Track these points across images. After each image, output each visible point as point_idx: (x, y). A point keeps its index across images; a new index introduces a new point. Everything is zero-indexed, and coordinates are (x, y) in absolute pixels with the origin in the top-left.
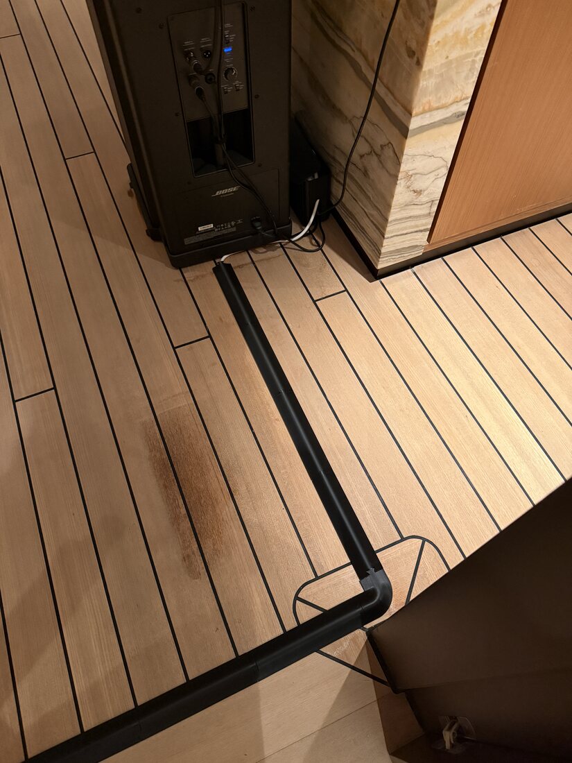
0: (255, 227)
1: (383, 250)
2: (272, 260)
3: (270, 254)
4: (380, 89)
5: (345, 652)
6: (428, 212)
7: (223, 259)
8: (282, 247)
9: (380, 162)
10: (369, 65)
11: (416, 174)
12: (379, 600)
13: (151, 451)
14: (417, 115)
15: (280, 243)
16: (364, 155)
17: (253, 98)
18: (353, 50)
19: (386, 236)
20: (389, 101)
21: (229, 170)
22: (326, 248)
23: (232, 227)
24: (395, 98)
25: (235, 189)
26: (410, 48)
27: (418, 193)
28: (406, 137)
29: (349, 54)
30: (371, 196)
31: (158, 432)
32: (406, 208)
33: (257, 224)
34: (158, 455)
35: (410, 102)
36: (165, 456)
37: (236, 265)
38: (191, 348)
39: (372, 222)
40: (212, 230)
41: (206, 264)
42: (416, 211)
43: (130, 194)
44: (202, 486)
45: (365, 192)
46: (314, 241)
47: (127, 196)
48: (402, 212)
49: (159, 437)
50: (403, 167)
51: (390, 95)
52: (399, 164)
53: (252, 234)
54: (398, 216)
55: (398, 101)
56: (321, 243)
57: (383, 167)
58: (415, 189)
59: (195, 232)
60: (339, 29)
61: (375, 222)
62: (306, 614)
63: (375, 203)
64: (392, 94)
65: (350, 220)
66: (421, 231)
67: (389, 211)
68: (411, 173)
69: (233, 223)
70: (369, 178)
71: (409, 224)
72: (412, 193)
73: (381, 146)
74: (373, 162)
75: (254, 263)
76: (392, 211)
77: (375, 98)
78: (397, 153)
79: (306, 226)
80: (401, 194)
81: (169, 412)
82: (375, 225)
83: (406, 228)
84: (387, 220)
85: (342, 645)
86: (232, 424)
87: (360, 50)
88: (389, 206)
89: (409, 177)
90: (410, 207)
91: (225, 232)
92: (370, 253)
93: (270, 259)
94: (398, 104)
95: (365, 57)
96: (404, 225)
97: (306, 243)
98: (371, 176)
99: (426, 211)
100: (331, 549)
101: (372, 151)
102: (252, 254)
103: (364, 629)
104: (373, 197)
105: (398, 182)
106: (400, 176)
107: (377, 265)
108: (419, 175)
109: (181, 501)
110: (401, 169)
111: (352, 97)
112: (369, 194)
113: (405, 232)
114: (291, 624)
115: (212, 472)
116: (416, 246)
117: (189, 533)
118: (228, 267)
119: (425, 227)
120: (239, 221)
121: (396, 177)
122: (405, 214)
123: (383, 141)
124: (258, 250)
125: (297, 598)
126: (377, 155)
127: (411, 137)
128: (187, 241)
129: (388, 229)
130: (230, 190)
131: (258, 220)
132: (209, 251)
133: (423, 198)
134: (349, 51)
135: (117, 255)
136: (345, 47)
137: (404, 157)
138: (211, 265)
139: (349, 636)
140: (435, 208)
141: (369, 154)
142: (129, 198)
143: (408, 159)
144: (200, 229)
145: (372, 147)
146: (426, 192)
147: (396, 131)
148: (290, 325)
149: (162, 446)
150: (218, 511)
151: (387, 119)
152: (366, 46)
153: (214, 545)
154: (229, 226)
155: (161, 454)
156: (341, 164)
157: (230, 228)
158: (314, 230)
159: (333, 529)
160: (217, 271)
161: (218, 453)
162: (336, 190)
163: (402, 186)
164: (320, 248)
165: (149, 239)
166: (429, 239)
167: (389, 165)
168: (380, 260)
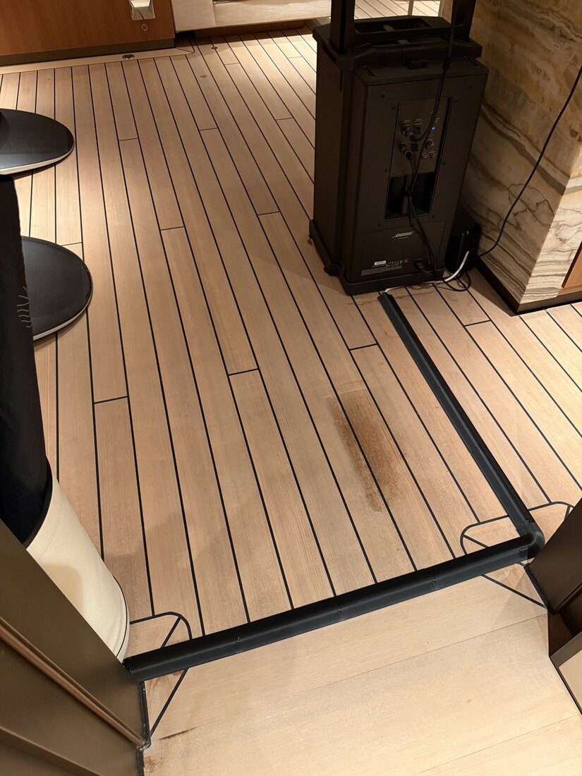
0: (417, 267)
1: (528, 287)
2: (427, 295)
3: (424, 290)
4: (543, 163)
5: (506, 579)
6: (567, 259)
7: (386, 291)
8: (434, 286)
9: (534, 216)
10: (533, 145)
11: (565, 225)
12: (535, 544)
13: (335, 419)
14: (573, 178)
15: (433, 283)
16: (517, 213)
17: (441, 164)
18: (519, 136)
19: (532, 275)
20: (550, 170)
21: (410, 218)
22: (471, 289)
23: (399, 265)
24: (555, 167)
25: (410, 234)
26: (574, 130)
27: (563, 241)
28: (562, 194)
29: (515, 140)
30: (520, 244)
31: (340, 406)
32: (553, 252)
33: (419, 264)
34: (341, 422)
35: (569, 168)
36: (347, 423)
37: (397, 296)
38: (363, 351)
39: (519, 265)
40: (384, 266)
41: (372, 294)
42: (559, 257)
43: (310, 242)
44: (378, 448)
45: (515, 242)
46: (461, 285)
47: (307, 244)
48: (548, 256)
49: (341, 409)
50: (556, 218)
51: (550, 165)
52: (554, 215)
53: (413, 273)
54: (545, 259)
55: (558, 169)
56: (467, 286)
57: (537, 219)
58: (561, 237)
59: (371, 266)
60: (507, 122)
61: (522, 265)
62: (472, 548)
63: (524, 249)
64: (553, 164)
65: (497, 267)
66: (559, 275)
67: (538, 254)
68: (561, 223)
69: (401, 262)
70: (521, 230)
71: (551, 267)
72: (558, 241)
73: (537, 204)
74: (528, 217)
75: (411, 296)
76: (541, 253)
77: (538, 171)
78: (552, 207)
79: (454, 273)
80: (550, 241)
81: (348, 393)
82: (522, 267)
83: (548, 271)
84: (535, 261)
85: (503, 573)
86: (399, 406)
87: (525, 136)
88: (539, 250)
89: (558, 227)
90: (555, 252)
91: (393, 268)
92: (514, 291)
93: (424, 293)
94: (557, 170)
95: (530, 140)
96: (547, 267)
97: (454, 284)
98: (523, 228)
99: (565, 258)
100: (491, 504)
101: (528, 208)
102: (409, 289)
103: (522, 564)
104: (523, 245)
105: (550, 230)
106: (553, 224)
107: (520, 301)
108: (565, 227)
109: (362, 456)
110: (554, 220)
111: (512, 170)
112: (518, 243)
113: (547, 274)
114: (459, 554)
115: (385, 438)
116: (554, 288)
117: (370, 478)
118: (391, 297)
119: (563, 272)
120: (406, 261)
121: (549, 226)
122: (550, 258)
123: (540, 199)
124: (414, 287)
125: (463, 535)
126: (530, 210)
127: (567, 194)
128: (364, 273)
129: (535, 269)
130: (407, 234)
131: (420, 261)
132: (376, 284)
133: (566, 247)
134: (515, 137)
135: (301, 283)
136: (511, 134)
137: (559, 210)
138: (375, 295)
139: (510, 568)
140: (573, 257)
141: (524, 211)
142: (309, 245)
143: (560, 212)
144: (375, 264)
145: (527, 206)
146: (569, 242)
147: (553, 191)
148: (444, 342)
149: (344, 416)
150: (392, 466)
151: (545, 183)
152: (531, 132)
153: (391, 490)
154: (397, 264)
155: (344, 422)
156: (493, 223)
157: (397, 266)
158: (460, 276)
159: (491, 490)
160: (381, 299)
161: (389, 426)
162: (485, 244)
163: (553, 233)
164: (466, 289)
165: (327, 275)
166: (563, 286)
167: (543, 218)
168: (524, 295)
